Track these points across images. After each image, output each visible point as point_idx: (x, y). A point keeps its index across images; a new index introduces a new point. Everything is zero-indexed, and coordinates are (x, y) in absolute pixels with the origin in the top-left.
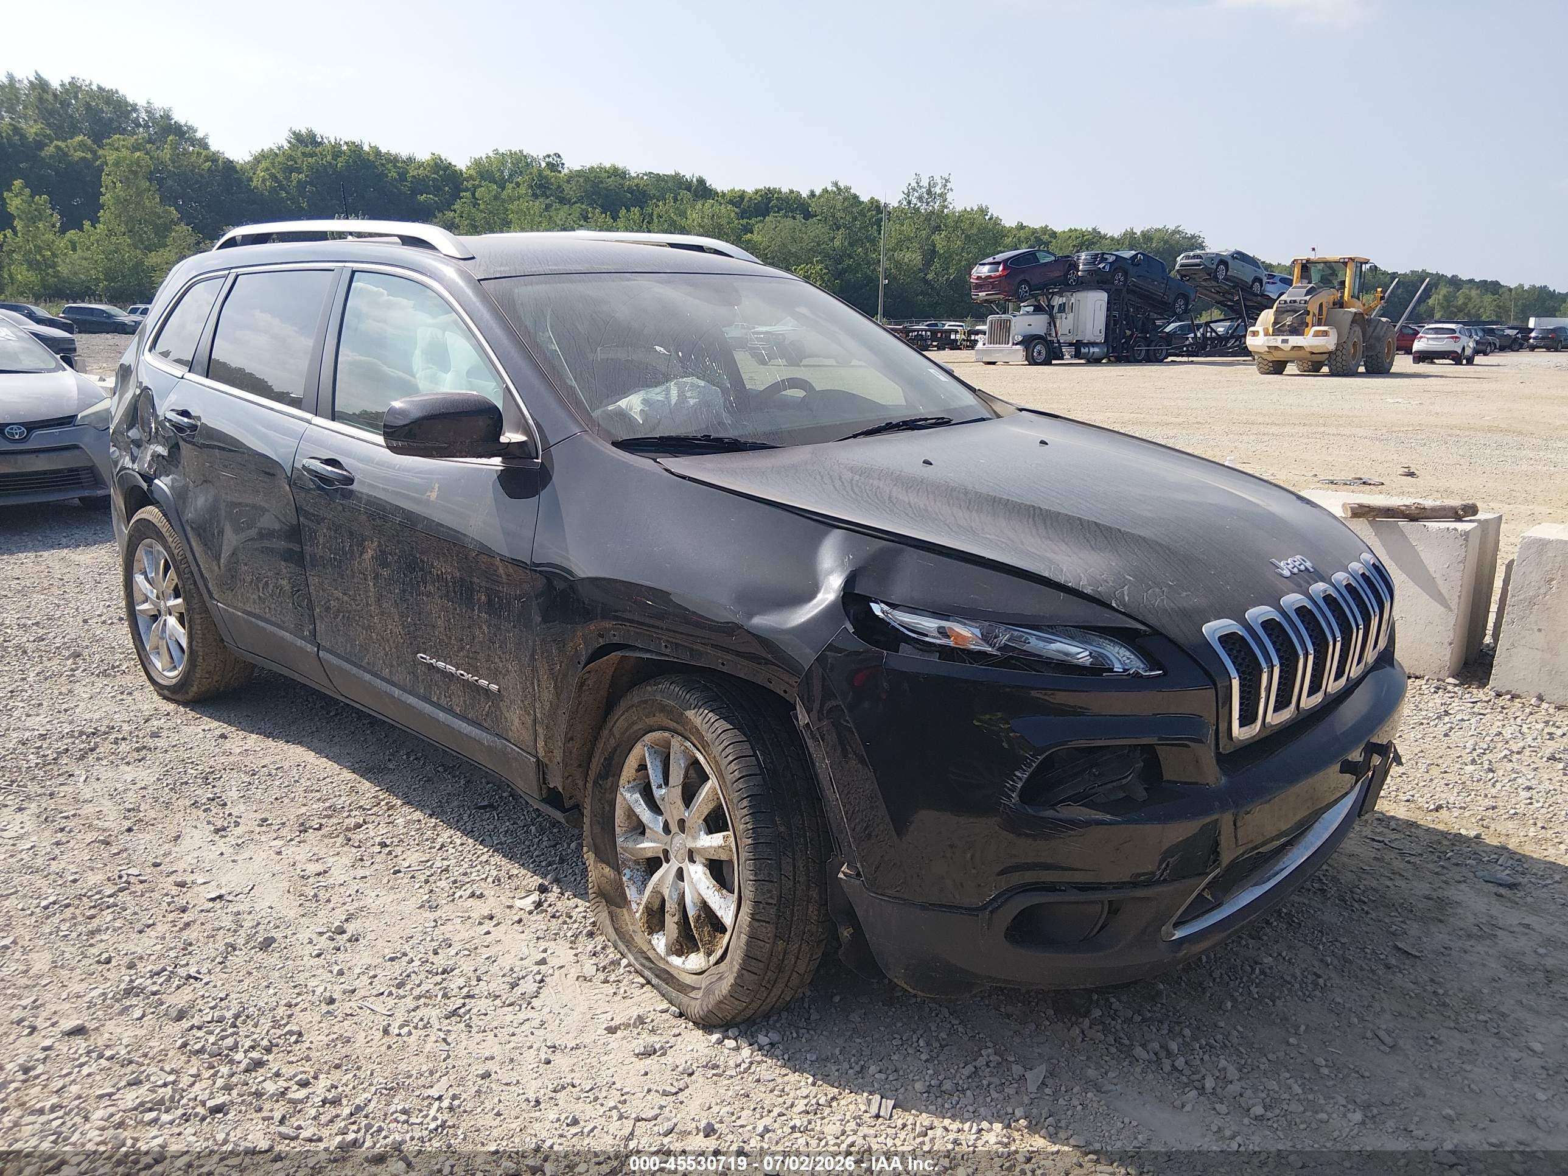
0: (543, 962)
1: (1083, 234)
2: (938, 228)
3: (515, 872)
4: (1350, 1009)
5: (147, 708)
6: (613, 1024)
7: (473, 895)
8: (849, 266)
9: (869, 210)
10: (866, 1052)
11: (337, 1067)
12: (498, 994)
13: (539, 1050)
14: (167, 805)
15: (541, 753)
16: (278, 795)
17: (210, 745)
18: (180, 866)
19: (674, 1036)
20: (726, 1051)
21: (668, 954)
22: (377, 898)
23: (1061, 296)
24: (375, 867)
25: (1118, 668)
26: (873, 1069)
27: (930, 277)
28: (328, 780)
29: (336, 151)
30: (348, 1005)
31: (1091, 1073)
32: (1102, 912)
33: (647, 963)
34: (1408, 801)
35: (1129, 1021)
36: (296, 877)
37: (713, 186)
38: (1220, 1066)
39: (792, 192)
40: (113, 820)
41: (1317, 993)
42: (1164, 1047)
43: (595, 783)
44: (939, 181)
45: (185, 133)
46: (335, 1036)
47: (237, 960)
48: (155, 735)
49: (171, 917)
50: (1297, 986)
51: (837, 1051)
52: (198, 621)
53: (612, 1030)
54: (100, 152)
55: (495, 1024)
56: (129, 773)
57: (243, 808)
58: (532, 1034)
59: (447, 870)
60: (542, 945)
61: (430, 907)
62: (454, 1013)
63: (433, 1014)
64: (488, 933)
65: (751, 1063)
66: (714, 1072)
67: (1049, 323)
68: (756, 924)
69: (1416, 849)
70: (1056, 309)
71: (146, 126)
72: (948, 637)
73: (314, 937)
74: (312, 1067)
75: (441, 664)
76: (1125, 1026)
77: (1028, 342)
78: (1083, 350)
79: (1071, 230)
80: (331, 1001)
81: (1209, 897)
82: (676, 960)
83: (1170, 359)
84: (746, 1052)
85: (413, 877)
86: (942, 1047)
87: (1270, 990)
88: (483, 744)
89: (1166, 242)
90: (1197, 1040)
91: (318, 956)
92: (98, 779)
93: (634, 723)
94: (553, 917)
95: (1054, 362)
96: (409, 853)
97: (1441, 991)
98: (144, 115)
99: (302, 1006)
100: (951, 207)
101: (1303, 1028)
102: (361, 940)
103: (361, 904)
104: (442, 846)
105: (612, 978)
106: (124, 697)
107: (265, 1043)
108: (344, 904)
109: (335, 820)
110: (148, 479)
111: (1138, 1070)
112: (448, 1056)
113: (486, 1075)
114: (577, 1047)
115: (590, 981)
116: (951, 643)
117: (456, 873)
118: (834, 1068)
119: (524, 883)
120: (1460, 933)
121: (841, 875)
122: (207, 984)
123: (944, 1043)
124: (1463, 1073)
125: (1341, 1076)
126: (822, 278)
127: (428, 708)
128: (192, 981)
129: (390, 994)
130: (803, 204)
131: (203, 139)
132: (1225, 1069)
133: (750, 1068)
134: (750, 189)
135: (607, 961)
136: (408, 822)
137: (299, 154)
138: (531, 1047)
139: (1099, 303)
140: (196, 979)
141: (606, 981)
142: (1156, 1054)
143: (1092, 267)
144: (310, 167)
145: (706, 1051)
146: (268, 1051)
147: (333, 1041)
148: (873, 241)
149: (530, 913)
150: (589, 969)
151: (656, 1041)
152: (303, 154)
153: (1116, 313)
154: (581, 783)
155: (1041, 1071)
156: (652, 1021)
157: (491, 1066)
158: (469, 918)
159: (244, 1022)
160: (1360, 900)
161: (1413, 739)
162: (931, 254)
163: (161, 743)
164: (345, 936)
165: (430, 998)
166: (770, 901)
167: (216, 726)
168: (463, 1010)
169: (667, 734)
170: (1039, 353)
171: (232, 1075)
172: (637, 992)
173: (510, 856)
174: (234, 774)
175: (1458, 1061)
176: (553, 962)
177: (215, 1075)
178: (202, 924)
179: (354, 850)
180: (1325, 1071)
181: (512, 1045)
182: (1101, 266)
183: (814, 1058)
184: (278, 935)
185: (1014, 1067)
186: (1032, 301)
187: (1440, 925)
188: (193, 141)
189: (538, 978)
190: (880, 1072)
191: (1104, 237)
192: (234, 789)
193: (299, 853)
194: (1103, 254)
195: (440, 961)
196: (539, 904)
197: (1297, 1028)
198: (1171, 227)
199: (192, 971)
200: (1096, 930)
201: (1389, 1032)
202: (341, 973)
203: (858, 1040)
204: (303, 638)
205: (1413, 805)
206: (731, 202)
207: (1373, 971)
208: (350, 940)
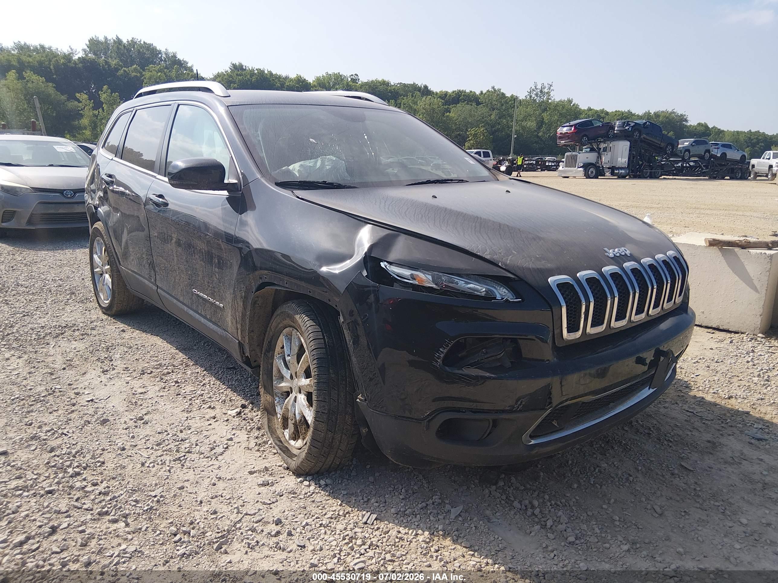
0: (231, 439)
1: (623, 113)
2: (545, 110)
3: (234, 398)
4: (643, 494)
5: (94, 317)
6: (253, 470)
7: (210, 407)
8: (498, 129)
9: (511, 101)
10: (374, 492)
11: (114, 478)
12: (203, 452)
13: (212, 479)
14: (86, 359)
15: (240, 339)
16: (138, 358)
17: (116, 335)
18: (79, 386)
19: (281, 478)
20: (303, 487)
21: (289, 439)
22: (166, 406)
23: (605, 143)
24: (169, 392)
25: (499, 297)
26: (373, 501)
27: (540, 134)
28: (163, 352)
29: (252, 73)
30: (130, 451)
31: (488, 512)
32: (489, 426)
33: (278, 443)
34: (714, 393)
35: (517, 489)
36: (131, 394)
37: (432, 89)
38: (558, 515)
39: (471, 92)
40: (59, 363)
41: (627, 484)
42: (530, 503)
43: (265, 354)
44: (547, 86)
45: (183, 64)
46: (118, 465)
47: (88, 428)
48: (93, 329)
49: (67, 407)
50: (617, 479)
51: (359, 491)
52: (116, 276)
53: (251, 473)
54: (144, 73)
55: (196, 465)
56: (75, 344)
57: (119, 362)
58: (212, 471)
59: (202, 395)
60: (234, 432)
61: (187, 411)
62: (179, 459)
63: (168, 458)
64: (210, 425)
65: (313, 493)
66: (293, 495)
67: (598, 157)
68: (317, 423)
69: (710, 417)
70: (602, 150)
71: (165, 61)
72: (415, 279)
73: (128, 421)
74: (102, 477)
75: (201, 294)
76: (514, 491)
77: (586, 166)
78: (615, 171)
79: (616, 111)
80: (123, 449)
81: (556, 425)
82: (292, 442)
83: (663, 177)
84: (312, 488)
85: (185, 397)
86: (414, 493)
87: (601, 480)
88: (218, 334)
89: (667, 118)
90: (550, 501)
91: (126, 429)
92: (59, 346)
93: (279, 324)
94: (244, 419)
95: (599, 177)
96: (187, 387)
97: (698, 489)
98: (164, 56)
99: (109, 450)
100: (553, 99)
101: (612, 501)
102: (149, 424)
103: (156, 407)
104: (204, 384)
105: (262, 449)
106: (86, 312)
107: (84, 465)
108: (148, 407)
109: (159, 370)
110: (96, 208)
111: (512, 512)
112: (167, 478)
113: (182, 488)
114: (231, 479)
115: (251, 450)
116: (416, 282)
117: (205, 397)
118: (354, 499)
119: (236, 403)
120: (720, 460)
121: (358, 400)
122: (70, 437)
123: (415, 491)
124: (697, 531)
125: (626, 526)
126: (483, 135)
127: (197, 316)
128: (63, 435)
129: (152, 448)
130: (477, 98)
131: (191, 67)
132: (560, 517)
133: (311, 495)
134: (450, 91)
135: (262, 441)
136: (192, 373)
137: (235, 74)
138: (209, 477)
139: (625, 147)
140: (66, 435)
141: (258, 450)
142: (526, 506)
143: (622, 129)
144: (240, 81)
145: (293, 486)
146: (85, 468)
147: (117, 467)
148: (511, 116)
149: (234, 417)
150: (252, 444)
151: (271, 479)
152: (237, 74)
153: (634, 153)
154: (259, 354)
155: (460, 508)
156: (272, 470)
157: (186, 484)
158: (204, 417)
159: (79, 455)
160: (669, 440)
161: (729, 363)
162: (541, 123)
163: (94, 332)
164: (142, 421)
165: (171, 452)
166: (324, 411)
167: (122, 326)
168: (183, 458)
169: (291, 329)
170: (592, 172)
171: (64, 478)
172: (271, 456)
173: (234, 390)
174: (122, 348)
175: (695, 525)
176: (236, 440)
177: (55, 477)
178: (80, 411)
179: (162, 384)
180: (618, 523)
181: (201, 475)
182: (627, 128)
183: (345, 493)
184: (111, 419)
185: (447, 505)
186: (589, 146)
187: (711, 456)
188: (186, 68)
189: (225, 446)
190: (377, 502)
191: (634, 115)
192: (119, 354)
193: (136, 384)
194: (628, 122)
195: (182, 436)
196: (239, 414)
197: (610, 500)
198: (670, 110)
199: (65, 431)
200: (486, 435)
201: (661, 507)
202: (133, 437)
203: (371, 487)
204: (152, 283)
205: (716, 395)
206: (440, 97)
207: (663, 476)
208: (143, 423)
